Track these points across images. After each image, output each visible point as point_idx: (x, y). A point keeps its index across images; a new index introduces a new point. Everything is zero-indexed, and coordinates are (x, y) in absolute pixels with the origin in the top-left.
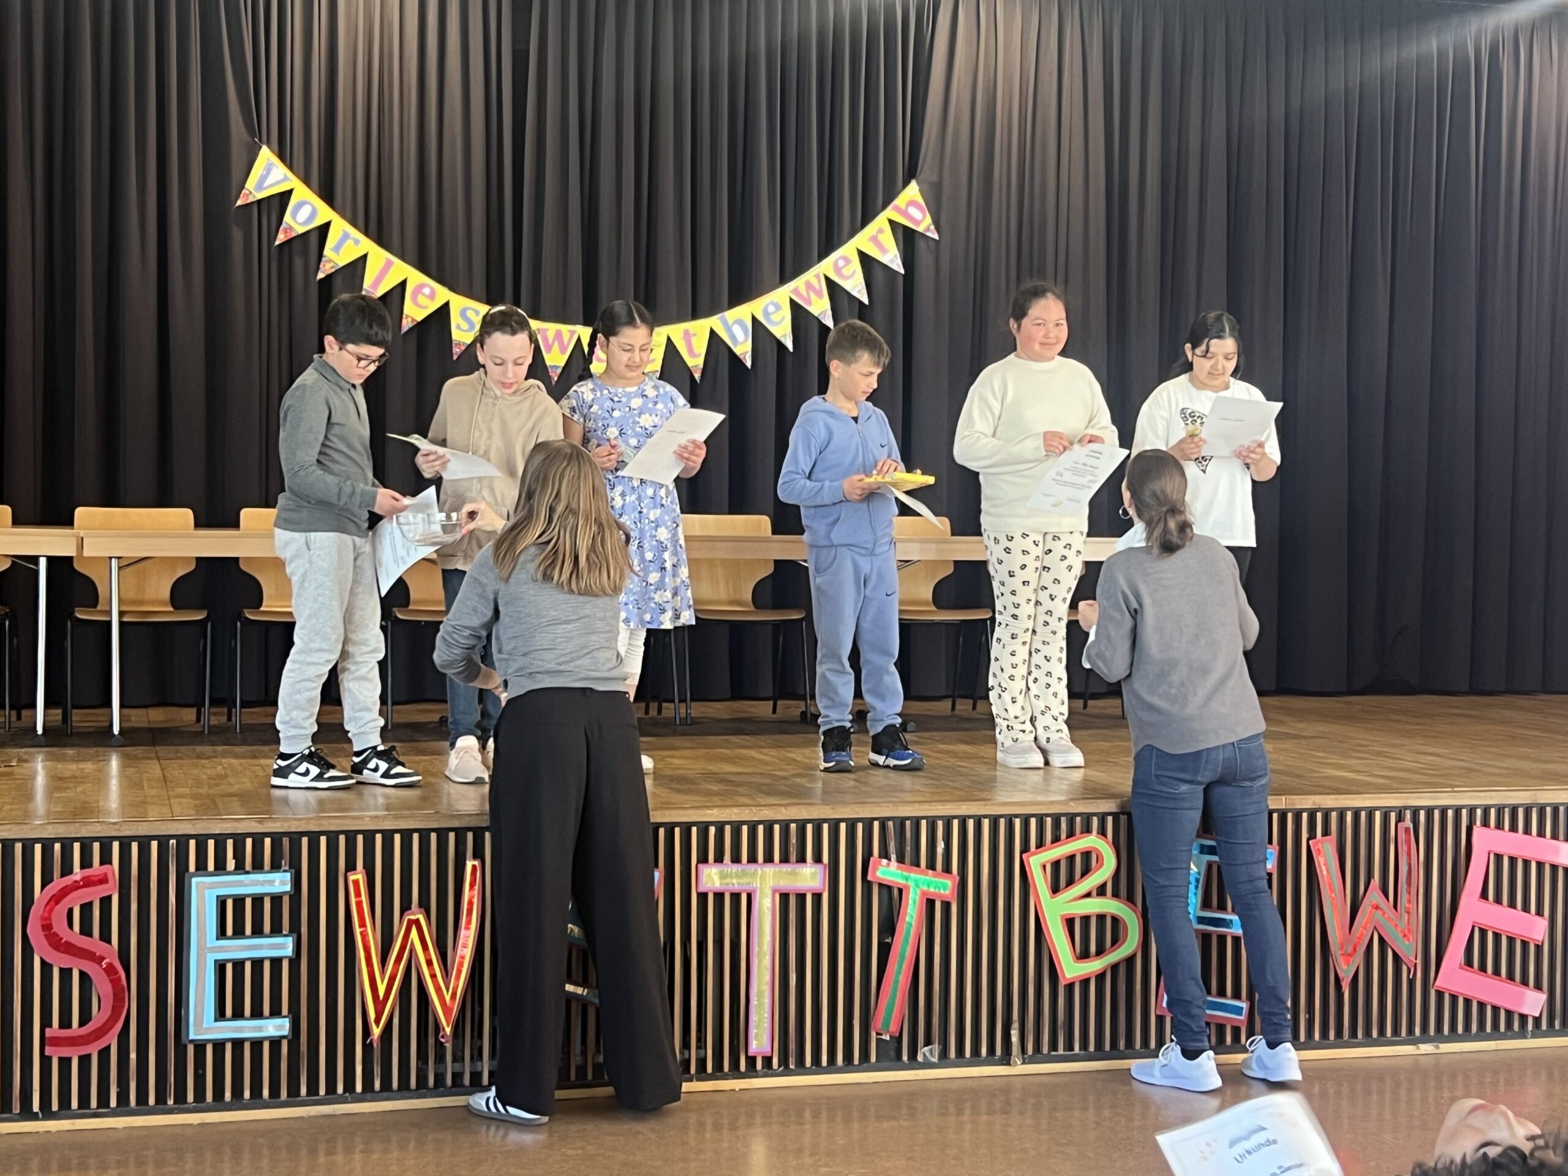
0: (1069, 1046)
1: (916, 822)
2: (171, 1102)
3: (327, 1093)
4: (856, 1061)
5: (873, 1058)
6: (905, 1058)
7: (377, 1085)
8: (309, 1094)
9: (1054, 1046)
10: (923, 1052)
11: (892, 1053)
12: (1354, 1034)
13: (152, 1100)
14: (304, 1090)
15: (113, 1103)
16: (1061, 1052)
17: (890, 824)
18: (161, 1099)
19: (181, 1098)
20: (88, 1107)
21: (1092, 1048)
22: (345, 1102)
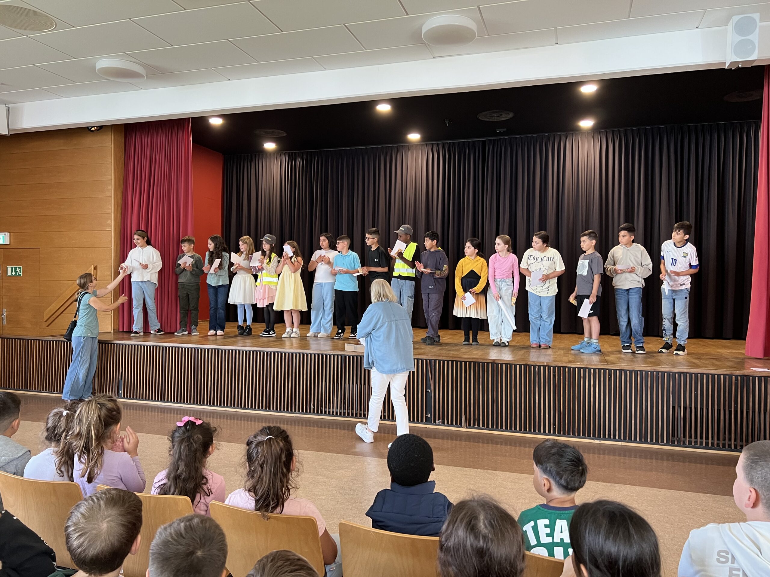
0: (479, 425)
1: (435, 361)
4: (420, 421)
6: (433, 422)
9: (474, 425)
10: (437, 422)
11: (429, 420)
13: (264, 408)
15: (257, 408)
16: (476, 426)
17: (428, 361)
18: (266, 408)
19: (269, 409)
21: (486, 427)
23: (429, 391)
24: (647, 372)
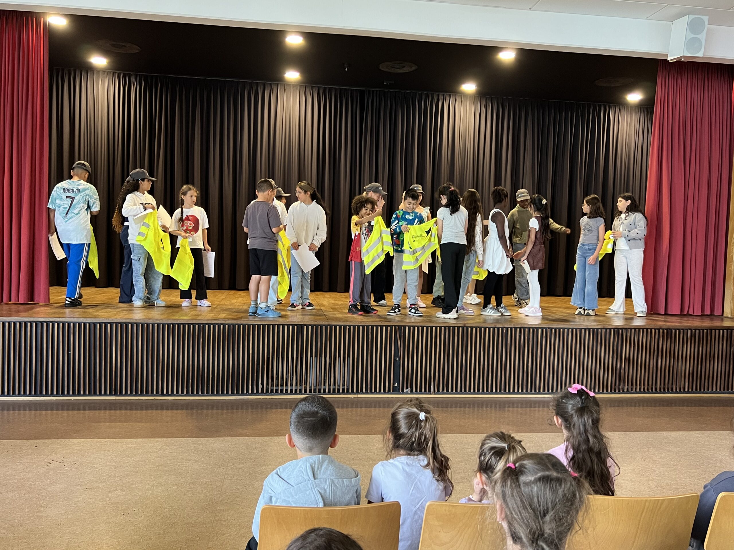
0: (448, 390)
1: (405, 327)
2: (200, 393)
3: (242, 393)
4: (387, 391)
5: (392, 391)
6: (401, 391)
7: (255, 392)
8: (237, 393)
9: (443, 390)
10: (405, 391)
11: (397, 390)
12: (531, 391)
13: (195, 393)
14: (235, 392)
15: (185, 393)
16: (445, 392)
17: (397, 327)
18: (197, 393)
19: (203, 392)
20: (179, 394)
21: (454, 391)
22: (247, 396)
23: (397, 359)
24: (598, 329)
